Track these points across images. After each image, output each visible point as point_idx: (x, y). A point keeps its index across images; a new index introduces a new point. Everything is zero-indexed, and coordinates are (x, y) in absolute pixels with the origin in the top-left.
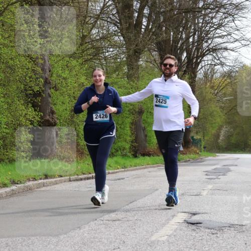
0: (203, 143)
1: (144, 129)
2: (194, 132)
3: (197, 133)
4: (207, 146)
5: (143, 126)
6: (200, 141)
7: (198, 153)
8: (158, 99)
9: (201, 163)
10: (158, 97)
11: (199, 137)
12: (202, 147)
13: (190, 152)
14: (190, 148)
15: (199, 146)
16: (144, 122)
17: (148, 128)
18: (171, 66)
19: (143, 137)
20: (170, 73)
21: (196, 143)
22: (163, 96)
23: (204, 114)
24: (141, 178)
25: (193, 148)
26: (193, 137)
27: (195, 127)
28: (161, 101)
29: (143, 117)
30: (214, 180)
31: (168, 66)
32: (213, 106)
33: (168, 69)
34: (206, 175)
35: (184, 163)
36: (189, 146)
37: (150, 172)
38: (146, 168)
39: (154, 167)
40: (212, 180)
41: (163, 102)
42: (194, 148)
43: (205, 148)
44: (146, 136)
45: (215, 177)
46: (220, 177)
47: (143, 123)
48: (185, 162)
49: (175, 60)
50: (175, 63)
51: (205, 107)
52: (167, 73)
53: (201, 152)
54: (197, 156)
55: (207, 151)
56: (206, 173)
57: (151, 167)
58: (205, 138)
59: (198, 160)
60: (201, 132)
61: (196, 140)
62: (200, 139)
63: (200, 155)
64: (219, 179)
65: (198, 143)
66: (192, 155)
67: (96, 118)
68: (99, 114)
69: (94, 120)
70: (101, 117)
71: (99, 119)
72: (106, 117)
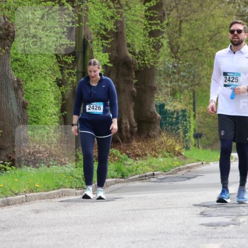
0: (193, 124)
1: (18, 86)
2: (165, 91)
3: (173, 94)
4: (205, 130)
5: (14, 76)
6: (184, 116)
7: (179, 154)
8: (228, 77)
9: (188, 182)
10: (227, 75)
11: (179, 106)
12: (191, 134)
13: (154, 150)
14: (154, 137)
15: (181, 131)
16: (16, 65)
17: (30, 85)
18: (239, 32)
19: (16, 112)
20: (239, 41)
21: (172, 124)
22: (233, 73)
23: (191, 38)
24: (13, 231)
25: (164, 138)
26: (162, 106)
27: (169, 76)
28: (231, 79)
29: (12, 51)
30: (225, 229)
31: (236, 32)
32: (217, 12)
33: (236, 35)
34: (203, 214)
35: (138, 183)
36: (152, 133)
37: (37, 212)
38: (27, 200)
39: (49, 197)
40: (220, 229)
41: (234, 80)
42: (166, 139)
43: (197, 136)
44: (24, 106)
45: (227, 220)
46: (241, 220)
47: (15, 69)
48: (142, 179)
49: (243, 25)
50: (244, 28)
51: (195, 16)
52: (235, 41)
53: (187, 148)
54: (176, 161)
55: (205, 147)
56: (204, 209)
57: (41, 198)
58: (197, 109)
59: (180, 174)
60: (186, 92)
61: (172, 114)
62: (184, 111)
63: (185, 158)
64: (239, 224)
65: (177, 123)
66: (161, 160)
67: (89, 109)
68: (92, 106)
69: (88, 111)
70: (93, 109)
71: (91, 111)
72: (100, 109)
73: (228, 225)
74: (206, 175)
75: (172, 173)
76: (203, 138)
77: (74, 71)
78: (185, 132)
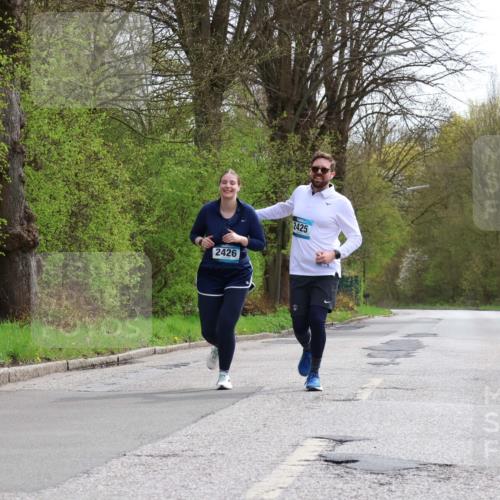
0: (363, 287)
3: (349, 264)
4: (371, 292)
6: (356, 281)
7: (352, 309)
8: (297, 224)
9: (359, 330)
10: (297, 220)
11: (353, 273)
12: (361, 294)
15: (354, 292)
18: (325, 170)
21: (347, 286)
25: (341, 297)
28: (300, 227)
30: (386, 367)
31: (320, 171)
32: (384, 204)
33: (320, 175)
34: (369, 355)
39: (253, 339)
40: (382, 367)
41: (303, 229)
43: (366, 296)
45: (387, 360)
46: (398, 360)
51: (367, 206)
52: (317, 182)
53: (358, 305)
54: (349, 314)
55: (371, 304)
56: (370, 352)
57: (248, 339)
58: (367, 276)
59: (352, 324)
60: (359, 262)
61: (348, 278)
62: (356, 277)
63: (357, 312)
64: (398, 364)
65: (351, 286)
66: (338, 313)
67: (217, 254)
68: (222, 249)
69: (214, 257)
70: (224, 254)
71: (221, 257)
72: (234, 254)
73: (387, 364)
74: (372, 326)
75: (348, 323)
76: (371, 297)
77: (275, 245)
78: (357, 293)
